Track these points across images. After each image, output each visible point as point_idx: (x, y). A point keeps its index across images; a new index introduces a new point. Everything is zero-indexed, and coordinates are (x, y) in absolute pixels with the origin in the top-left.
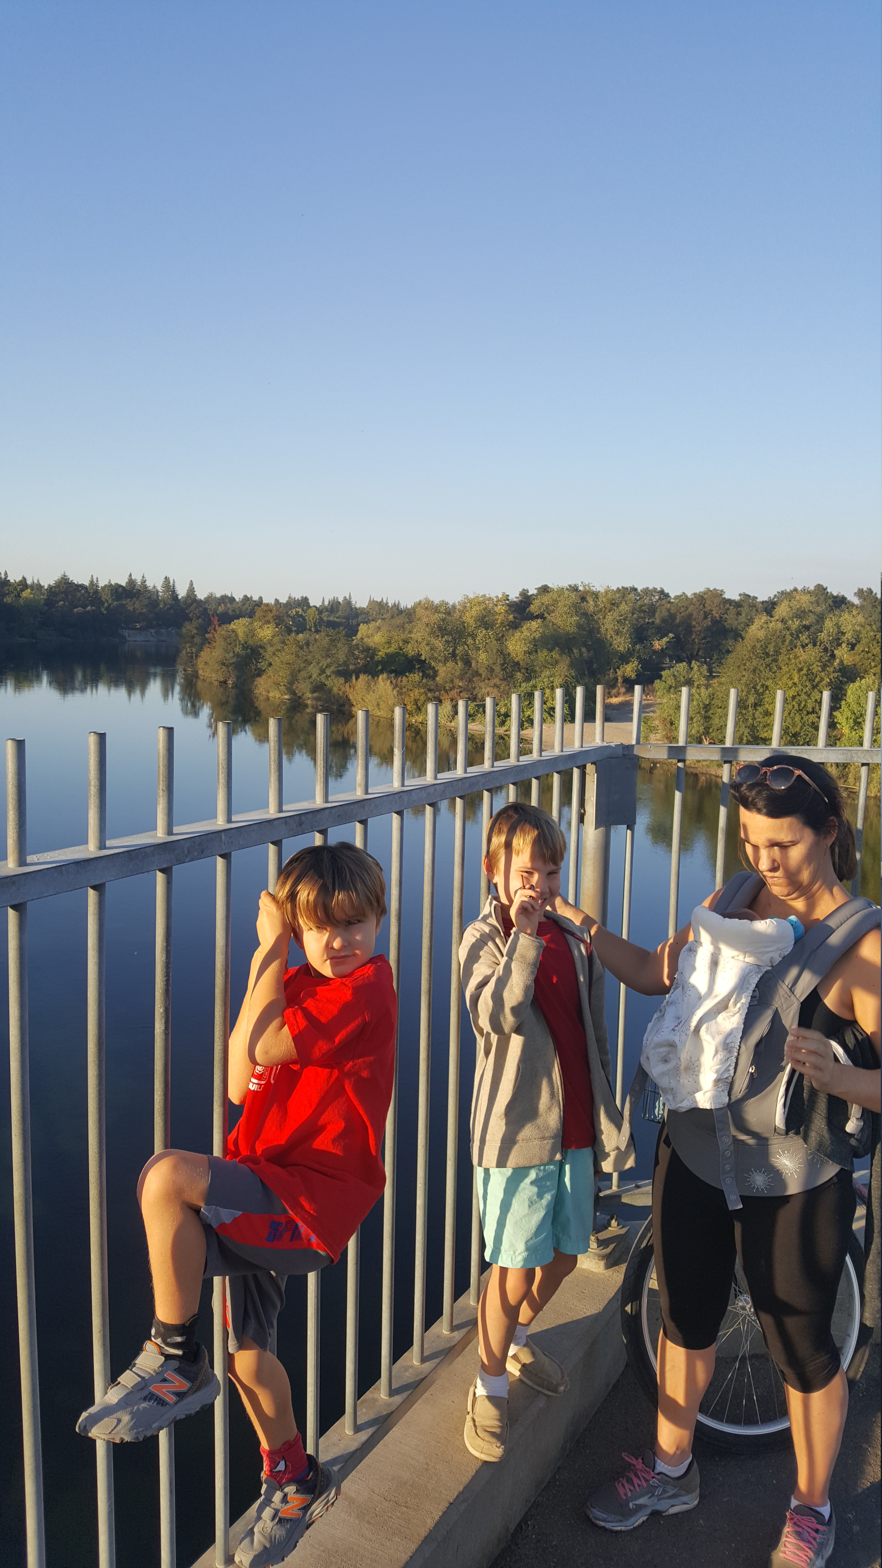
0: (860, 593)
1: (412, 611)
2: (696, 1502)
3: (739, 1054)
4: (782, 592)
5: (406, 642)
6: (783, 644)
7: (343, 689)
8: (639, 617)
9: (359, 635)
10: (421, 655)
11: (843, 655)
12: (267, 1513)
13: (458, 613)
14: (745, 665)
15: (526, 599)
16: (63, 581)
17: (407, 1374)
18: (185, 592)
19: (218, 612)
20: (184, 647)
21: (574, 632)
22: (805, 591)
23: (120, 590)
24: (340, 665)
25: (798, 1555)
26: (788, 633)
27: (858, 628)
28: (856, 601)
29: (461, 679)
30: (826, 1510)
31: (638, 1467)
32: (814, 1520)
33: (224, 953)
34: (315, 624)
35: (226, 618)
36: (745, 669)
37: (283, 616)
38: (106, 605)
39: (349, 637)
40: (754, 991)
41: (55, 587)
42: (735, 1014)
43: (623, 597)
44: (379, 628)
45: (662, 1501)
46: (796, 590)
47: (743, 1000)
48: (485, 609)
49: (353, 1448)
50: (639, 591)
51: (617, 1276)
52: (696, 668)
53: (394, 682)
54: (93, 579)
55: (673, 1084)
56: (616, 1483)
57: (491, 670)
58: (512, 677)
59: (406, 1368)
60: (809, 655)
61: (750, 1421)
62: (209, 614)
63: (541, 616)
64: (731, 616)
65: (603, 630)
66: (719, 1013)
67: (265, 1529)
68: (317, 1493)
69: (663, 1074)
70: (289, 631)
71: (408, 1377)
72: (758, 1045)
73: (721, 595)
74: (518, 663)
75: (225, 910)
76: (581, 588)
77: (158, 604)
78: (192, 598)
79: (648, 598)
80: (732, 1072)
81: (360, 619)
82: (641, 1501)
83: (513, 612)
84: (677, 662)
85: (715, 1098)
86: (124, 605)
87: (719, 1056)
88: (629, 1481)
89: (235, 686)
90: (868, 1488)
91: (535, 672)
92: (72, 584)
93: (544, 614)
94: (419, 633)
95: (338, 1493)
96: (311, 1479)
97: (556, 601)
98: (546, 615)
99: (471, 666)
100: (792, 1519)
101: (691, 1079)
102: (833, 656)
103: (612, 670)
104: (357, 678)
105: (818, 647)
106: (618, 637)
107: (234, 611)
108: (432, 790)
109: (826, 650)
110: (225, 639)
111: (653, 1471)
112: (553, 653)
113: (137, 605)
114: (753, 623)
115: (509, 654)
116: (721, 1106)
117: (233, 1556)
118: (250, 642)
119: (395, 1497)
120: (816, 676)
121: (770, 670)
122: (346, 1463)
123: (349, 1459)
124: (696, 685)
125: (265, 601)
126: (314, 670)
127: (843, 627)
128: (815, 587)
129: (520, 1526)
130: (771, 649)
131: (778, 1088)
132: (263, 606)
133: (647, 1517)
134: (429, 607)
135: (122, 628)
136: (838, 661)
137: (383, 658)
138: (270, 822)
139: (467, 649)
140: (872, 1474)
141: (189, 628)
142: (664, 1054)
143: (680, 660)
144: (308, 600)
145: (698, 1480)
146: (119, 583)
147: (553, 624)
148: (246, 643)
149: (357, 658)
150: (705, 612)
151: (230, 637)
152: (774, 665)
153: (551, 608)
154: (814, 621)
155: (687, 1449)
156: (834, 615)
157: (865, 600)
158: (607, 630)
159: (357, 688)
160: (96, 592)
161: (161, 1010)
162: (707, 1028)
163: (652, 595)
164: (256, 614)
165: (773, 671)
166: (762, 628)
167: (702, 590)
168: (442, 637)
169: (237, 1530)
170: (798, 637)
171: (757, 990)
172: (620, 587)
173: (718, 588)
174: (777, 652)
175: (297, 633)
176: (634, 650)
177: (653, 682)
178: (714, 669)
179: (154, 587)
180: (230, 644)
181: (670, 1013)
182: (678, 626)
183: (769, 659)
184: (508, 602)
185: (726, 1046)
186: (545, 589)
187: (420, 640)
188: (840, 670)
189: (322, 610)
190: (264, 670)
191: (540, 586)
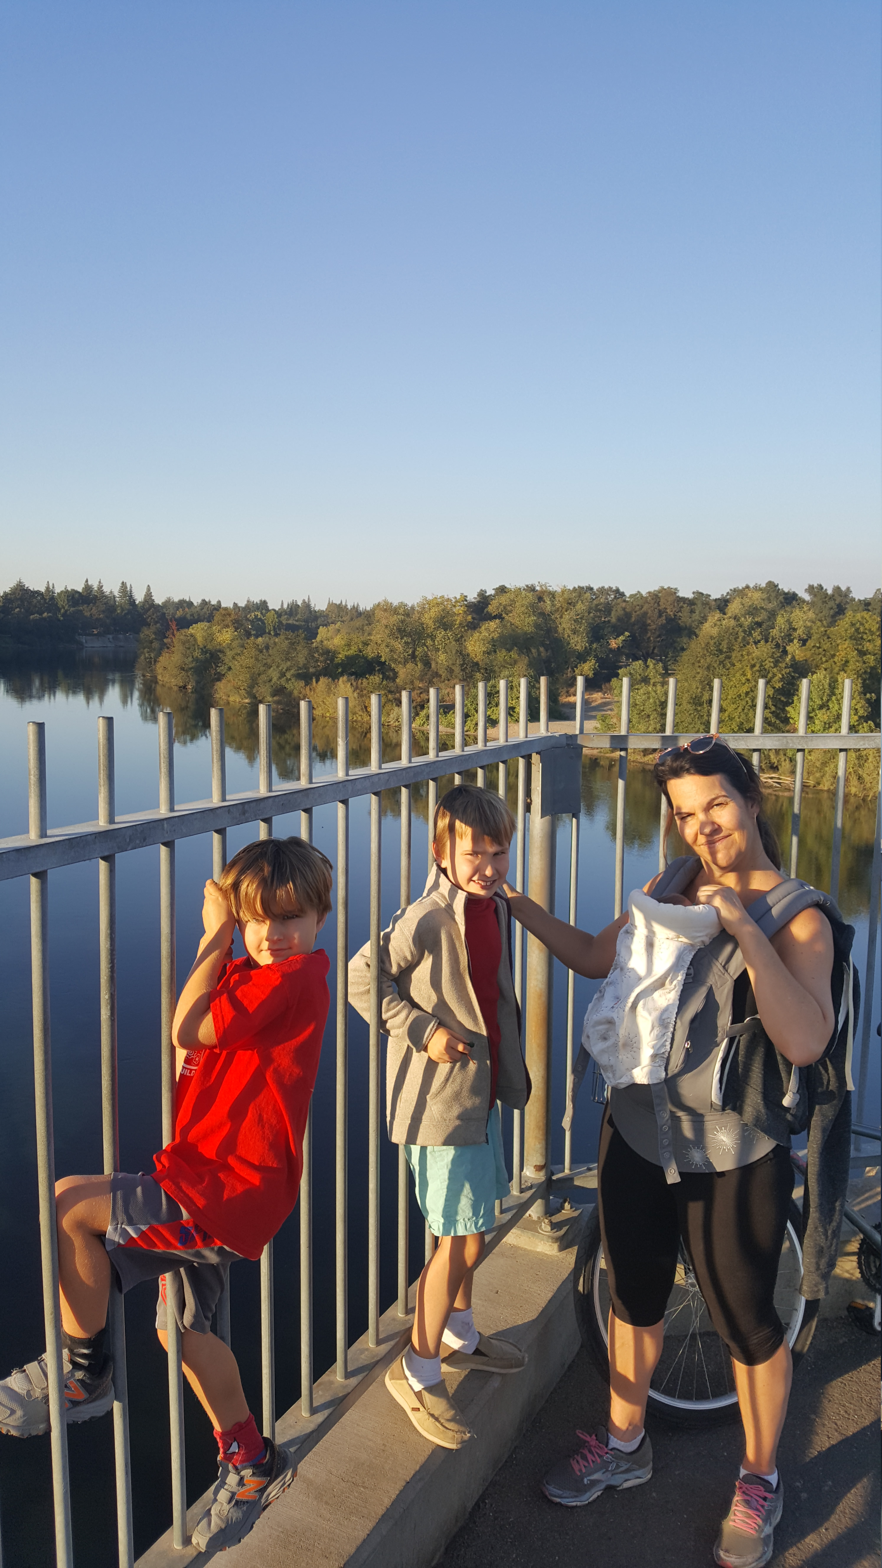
0: (811, 589)
1: (371, 613)
2: (649, 1476)
3: (674, 1029)
4: (735, 589)
5: (366, 644)
6: (736, 641)
7: (303, 692)
8: (595, 616)
9: (319, 638)
10: (381, 657)
11: (795, 651)
12: (223, 1495)
13: (417, 615)
14: (699, 662)
15: (484, 600)
16: (19, 587)
17: (363, 1356)
18: (143, 597)
19: (176, 616)
20: (142, 653)
21: (532, 632)
22: (757, 588)
23: (77, 596)
24: (300, 668)
25: (747, 1523)
26: (741, 630)
27: (809, 624)
28: (807, 597)
29: (421, 680)
30: (773, 1479)
31: (591, 1443)
32: (762, 1488)
33: (169, 940)
34: (274, 627)
35: (185, 623)
36: (700, 667)
37: (242, 620)
38: (62, 611)
39: (309, 640)
40: (688, 968)
41: (10, 594)
42: (671, 991)
43: (580, 596)
44: (339, 631)
45: (617, 1476)
46: (747, 587)
47: (679, 978)
48: (443, 610)
49: (309, 1430)
50: (595, 590)
51: (570, 1257)
52: (651, 666)
53: (354, 684)
54: (48, 585)
55: (613, 1061)
56: (571, 1460)
57: (451, 671)
58: (471, 677)
59: (362, 1351)
60: (761, 651)
61: (702, 1397)
62: (167, 619)
63: (499, 617)
64: (685, 614)
65: (560, 630)
66: (656, 990)
67: (221, 1512)
68: (274, 1476)
69: (603, 1051)
70: (248, 635)
71: (364, 1359)
72: (693, 1021)
73: (675, 593)
74: (477, 664)
75: (169, 898)
76: (538, 588)
77: (116, 610)
78: (150, 603)
79: (604, 597)
80: (668, 1047)
81: (319, 621)
82: (595, 1477)
83: (471, 613)
84: (633, 660)
85: (651, 1073)
86: (81, 611)
87: (655, 1032)
88: (585, 1458)
89: (195, 691)
90: (816, 1457)
91: (495, 671)
92: (28, 590)
93: (502, 615)
94: (379, 635)
95: (294, 1475)
96: (267, 1462)
97: (513, 602)
98: (504, 615)
99: (430, 667)
100: (741, 1488)
101: (629, 1056)
102: (785, 652)
103: (570, 669)
104: (317, 681)
105: (769, 643)
106: (576, 636)
107: (192, 615)
108: (376, 779)
109: (777, 646)
110: (184, 643)
111: (607, 1446)
112: (512, 653)
113: (94, 611)
114: (706, 620)
115: (468, 655)
116: (659, 1081)
117: (191, 1537)
118: (209, 647)
119: (352, 1478)
120: (769, 672)
121: (724, 667)
122: (303, 1443)
123: (305, 1440)
124: (652, 683)
125: (223, 605)
126: (274, 674)
127: (794, 623)
128: (767, 584)
129: (477, 1504)
130: (724, 646)
131: (713, 1064)
132: (221, 610)
133: (601, 1492)
134: (387, 608)
135: (79, 634)
136: (790, 656)
137: (342, 660)
138: (212, 810)
139: (426, 650)
140: (819, 1443)
141: (147, 632)
142: (603, 1032)
143: (636, 658)
144: (267, 603)
145: (651, 1455)
146: (76, 589)
147: (511, 624)
148: (205, 647)
149: (317, 661)
150: (660, 611)
151: (188, 641)
152: (727, 662)
153: (509, 608)
154: (766, 618)
155: (639, 1424)
156: (785, 611)
157: (815, 596)
158: (564, 629)
159: (317, 691)
160: (52, 598)
161: (107, 997)
162: (644, 1005)
163: (608, 594)
164: (215, 618)
165: (727, 667)
166: (715, 625)
167: (657, 589)
168: (401, 639)
169: (195, 1511)
170: (750, 634)
171: (691, 967)
172: (577, 587)
173: (672, 587)
174: (731, 649)
175: (257, 636)
176: (591, 649)
177: (610, 680)
178: (669, 667)
179: (111, 592)
180: (189, 648)
181: (609, 993)
182: (634, 624)
183: (722, 657)
184: (466, 603)
185: (662, 1022)
186: (502, 590)
187: (379, 642)
188: (792, 666)
189: (282, 613)
190: (224, 675)
191: (498, 586)
